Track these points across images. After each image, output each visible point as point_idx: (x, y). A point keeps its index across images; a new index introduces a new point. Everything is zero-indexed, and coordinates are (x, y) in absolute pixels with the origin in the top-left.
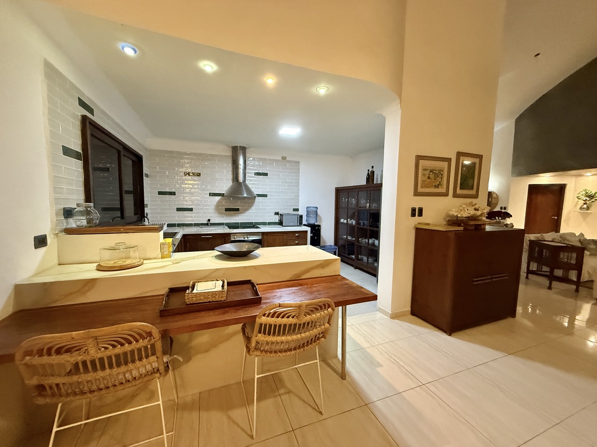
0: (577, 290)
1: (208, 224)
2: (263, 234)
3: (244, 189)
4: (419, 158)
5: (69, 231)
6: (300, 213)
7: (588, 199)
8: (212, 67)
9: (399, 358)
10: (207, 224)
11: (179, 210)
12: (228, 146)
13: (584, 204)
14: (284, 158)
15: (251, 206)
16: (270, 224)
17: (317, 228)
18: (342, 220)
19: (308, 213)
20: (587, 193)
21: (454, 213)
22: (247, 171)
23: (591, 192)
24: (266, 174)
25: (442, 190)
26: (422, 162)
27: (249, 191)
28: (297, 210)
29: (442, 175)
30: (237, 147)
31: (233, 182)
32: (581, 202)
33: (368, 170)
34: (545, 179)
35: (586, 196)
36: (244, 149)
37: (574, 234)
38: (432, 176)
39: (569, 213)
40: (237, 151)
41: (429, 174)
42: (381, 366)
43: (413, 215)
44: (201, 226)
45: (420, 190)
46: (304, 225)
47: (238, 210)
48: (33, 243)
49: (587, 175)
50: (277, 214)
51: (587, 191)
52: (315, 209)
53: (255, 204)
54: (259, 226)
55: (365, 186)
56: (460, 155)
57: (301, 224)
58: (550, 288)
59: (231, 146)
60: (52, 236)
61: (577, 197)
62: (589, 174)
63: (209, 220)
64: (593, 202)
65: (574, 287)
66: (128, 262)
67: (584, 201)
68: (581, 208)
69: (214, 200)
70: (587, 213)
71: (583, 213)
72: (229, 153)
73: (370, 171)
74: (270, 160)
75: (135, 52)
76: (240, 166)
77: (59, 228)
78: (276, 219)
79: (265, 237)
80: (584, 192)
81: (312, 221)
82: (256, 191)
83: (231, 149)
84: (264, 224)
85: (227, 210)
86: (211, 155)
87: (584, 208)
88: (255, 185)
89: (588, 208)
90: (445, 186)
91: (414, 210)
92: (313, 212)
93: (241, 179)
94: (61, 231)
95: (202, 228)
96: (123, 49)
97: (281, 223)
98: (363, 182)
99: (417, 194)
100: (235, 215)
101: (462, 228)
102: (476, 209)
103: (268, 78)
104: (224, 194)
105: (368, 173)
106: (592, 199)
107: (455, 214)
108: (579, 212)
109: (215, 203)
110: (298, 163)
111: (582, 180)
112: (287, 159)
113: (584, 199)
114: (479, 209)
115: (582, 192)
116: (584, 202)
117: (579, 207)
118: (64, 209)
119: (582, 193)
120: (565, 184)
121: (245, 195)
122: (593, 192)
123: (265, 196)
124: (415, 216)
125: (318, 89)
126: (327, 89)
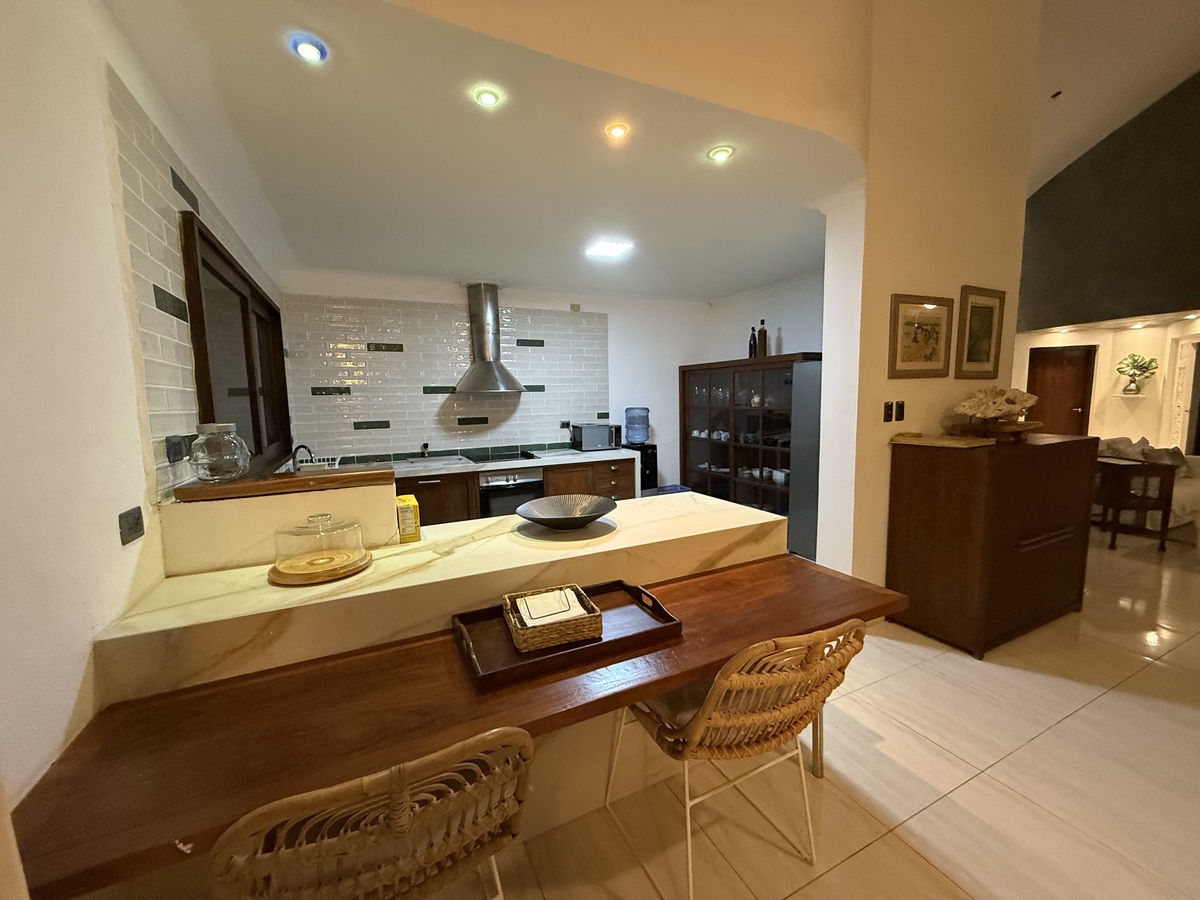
0: (1162, 548)
1: (424, 454)
2: (546, 469)
3: (497, 373)
4: (898, 299)
5: (186, 495)
6: (612, 421)
7: (1138, 373)
8: (497, 97)
9: (908, 718)
10: (422, 455)
11: (358, 426)
12: (460, 284)
13: (1131, 382)
14: (575, 308)
15: (513, 412)
16: (553, 447)
17: (650, 451)
18: (695, 433)
19: (631, 421)
20: (1135, 361)
21: (967, 409)
22: (502, 338)
23: (1143, 359)
24: (540, 343)
25: (937, 365)
26: (903, 308)
27: (509, 379)
28: (605, 416)
29: (937, 333)
30: (479, 285)
31: (473, 362)
32: (1125, 379)
33: (753, 329)
34: (1061, 337)
35: (1135, 367)
36: (493, 289)
37: (1128, 441)
38: (920, 337)
39: (1103, 400)
40: (478, 296)
41: (916, 333)
42: (882, 739)
43: (888, 418)
44: (411, 460)
45: (900, 366)
46: (624, 447)
47: (484, 421)
48: (119, 530)
49: (1136, 326)
50: (565, 425)
51: (1136, 358)
52: (643, 413)
53: (521, 406)
54: (535, 453)
55: (747, 363)
56: (967, 291)
57: (618, 445)
58: (1113, 546)
59: (465, 283)
60: (151, 508)
61: (1118, 369)
62: (1139, 325)
63: (426, 446)
64: (1147, 377)
65: (1157, 542)
66: (340, 560)
67: (1130, 376)
68: (1125, 390)
69: (435, 401)
70: (1138, 398)
71: (1128, 399)
72: (462, 300)
73: (757, 330)
74: (546, 312)
75: (323, 54)
76: (487, 327)
77: (162, 488)
78: (565, 436)
79: (550, 475)
80: (1130, 360)
81: (638, 439)
82: (523, 380)
83: (465, 291)
84: (541, 447)
85: (462, 422)
86: (423, 305)
87: (1131, 390)
88: (520, 366)
89: (1138, 390)
90: (942, 358)
91: (888, 407)
92: (640, 418)
93: (490, 355)
94: (167, 496)
95: (414, 465)
96: (295, 47)
97: (576, 444)
98: (742, 353)
99: (894, 374)
100: (478, 432)
101: (992, 441)
102: (1010, 402)
103: (615, 126)
104: (455, 388)
105: (753, 335)
106: (1144, 372)
107: (970, 412)
108: (1123, 398)
109: (436, 410)
110: (605, 316)
111: (1126, 337)
112: (582, 310)
113: (1131, 373)
114: (1017, 400)
115: (1126, 359)
116: (1130, 378)
117: (1121, 387)
118: (168, 440)
119: (1126, 362)
120: (1095, 346)
121: (503, 390)
122: (1147, 360)
123: (541, 389)
124: (891, 420)
125: (711, 155)
126: (731, 151)
